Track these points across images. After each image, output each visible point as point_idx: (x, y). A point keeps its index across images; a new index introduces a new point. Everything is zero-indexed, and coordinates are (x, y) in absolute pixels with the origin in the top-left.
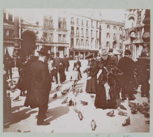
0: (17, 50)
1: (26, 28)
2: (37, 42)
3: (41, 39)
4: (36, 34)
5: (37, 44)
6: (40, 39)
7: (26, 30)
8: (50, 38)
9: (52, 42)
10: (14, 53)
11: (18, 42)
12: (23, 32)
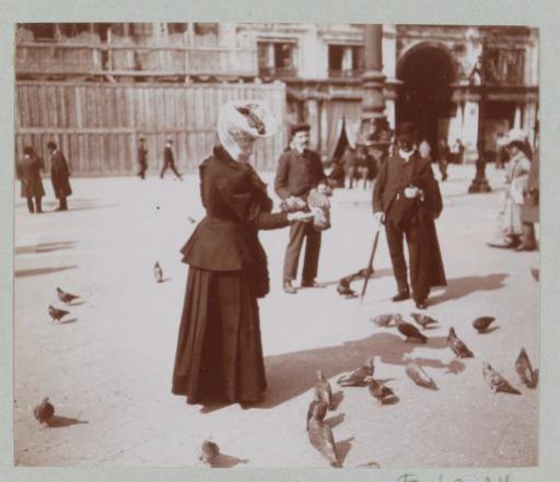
0: (373, 121)
1: (417, 37)
2: (457, 88)
3: (473, 73)
4: (453, 53)
5: (457, 97)
6: (468, 72)
7: (416, 42)
8: (509, 66)
9: (518, 84)
10: (362, 132)
11: (379, 89)
12: (404, 51)
